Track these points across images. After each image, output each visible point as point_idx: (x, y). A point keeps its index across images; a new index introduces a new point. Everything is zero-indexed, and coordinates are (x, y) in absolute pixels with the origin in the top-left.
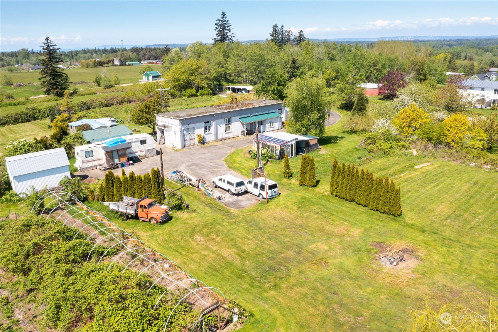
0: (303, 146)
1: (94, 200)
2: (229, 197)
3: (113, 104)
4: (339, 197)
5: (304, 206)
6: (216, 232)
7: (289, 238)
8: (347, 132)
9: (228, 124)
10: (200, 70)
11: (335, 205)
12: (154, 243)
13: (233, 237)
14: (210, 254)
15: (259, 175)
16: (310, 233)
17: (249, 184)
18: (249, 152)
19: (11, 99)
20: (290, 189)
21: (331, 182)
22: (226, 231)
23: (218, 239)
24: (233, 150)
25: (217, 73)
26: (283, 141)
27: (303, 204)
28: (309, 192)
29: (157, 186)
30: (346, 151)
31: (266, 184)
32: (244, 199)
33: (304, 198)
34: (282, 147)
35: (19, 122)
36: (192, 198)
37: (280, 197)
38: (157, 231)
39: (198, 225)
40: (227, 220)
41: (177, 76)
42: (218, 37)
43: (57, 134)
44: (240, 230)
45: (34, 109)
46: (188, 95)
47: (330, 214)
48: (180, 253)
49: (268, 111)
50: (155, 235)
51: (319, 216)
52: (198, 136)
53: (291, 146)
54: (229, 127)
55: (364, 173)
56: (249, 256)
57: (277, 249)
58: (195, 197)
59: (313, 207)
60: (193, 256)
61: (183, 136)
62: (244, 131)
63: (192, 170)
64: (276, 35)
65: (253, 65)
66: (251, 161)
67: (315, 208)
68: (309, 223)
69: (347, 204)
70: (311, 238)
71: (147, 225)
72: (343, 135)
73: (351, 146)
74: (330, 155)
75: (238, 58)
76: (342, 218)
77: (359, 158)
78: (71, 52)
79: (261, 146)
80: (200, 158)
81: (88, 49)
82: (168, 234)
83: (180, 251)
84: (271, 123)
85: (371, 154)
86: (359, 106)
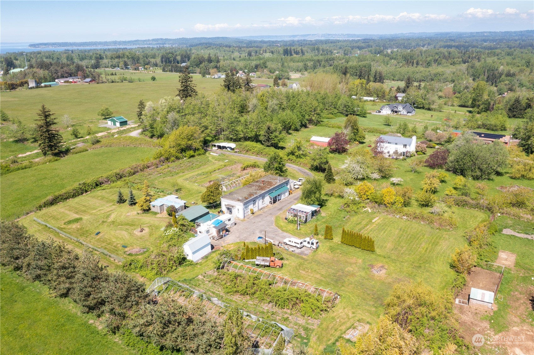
0: (314, 212)
2: (297, 250)
3: (138, 172)
4: (346, 245)
7: (336, 266)
8: (328, 195)
10: (195, 135)
16: (342, 263)
17: (305, 242)
18: (286, 219)
21: (342, 238)
27: (332, 250)
28: (331, 243)
32: (303, 250)
33: (331, 246)
34: (306, 216)
35: (76, 196)
37: (320, 247)
39: (296, 266)
42: (181, 87)
45: (84, 184)
46: (188, 156)
47: (346, 253)
49: (282, 186)
51: (342, 255)
52: (251, 210)
53: (310, 214)
54: (264, 200)
59: (338, 251)
61: (244, 211)
62: (271, 201)
68: (340, 259)
69: (351, 247)
70: (344, 265)
71: (276, 269)
72: (326, 198)
73: (335, 208)
74: (328, 216)
76: (352, 255)
77: (344, 218)
84: (284, 194)
85: (349, 214)
86: (329, 173)
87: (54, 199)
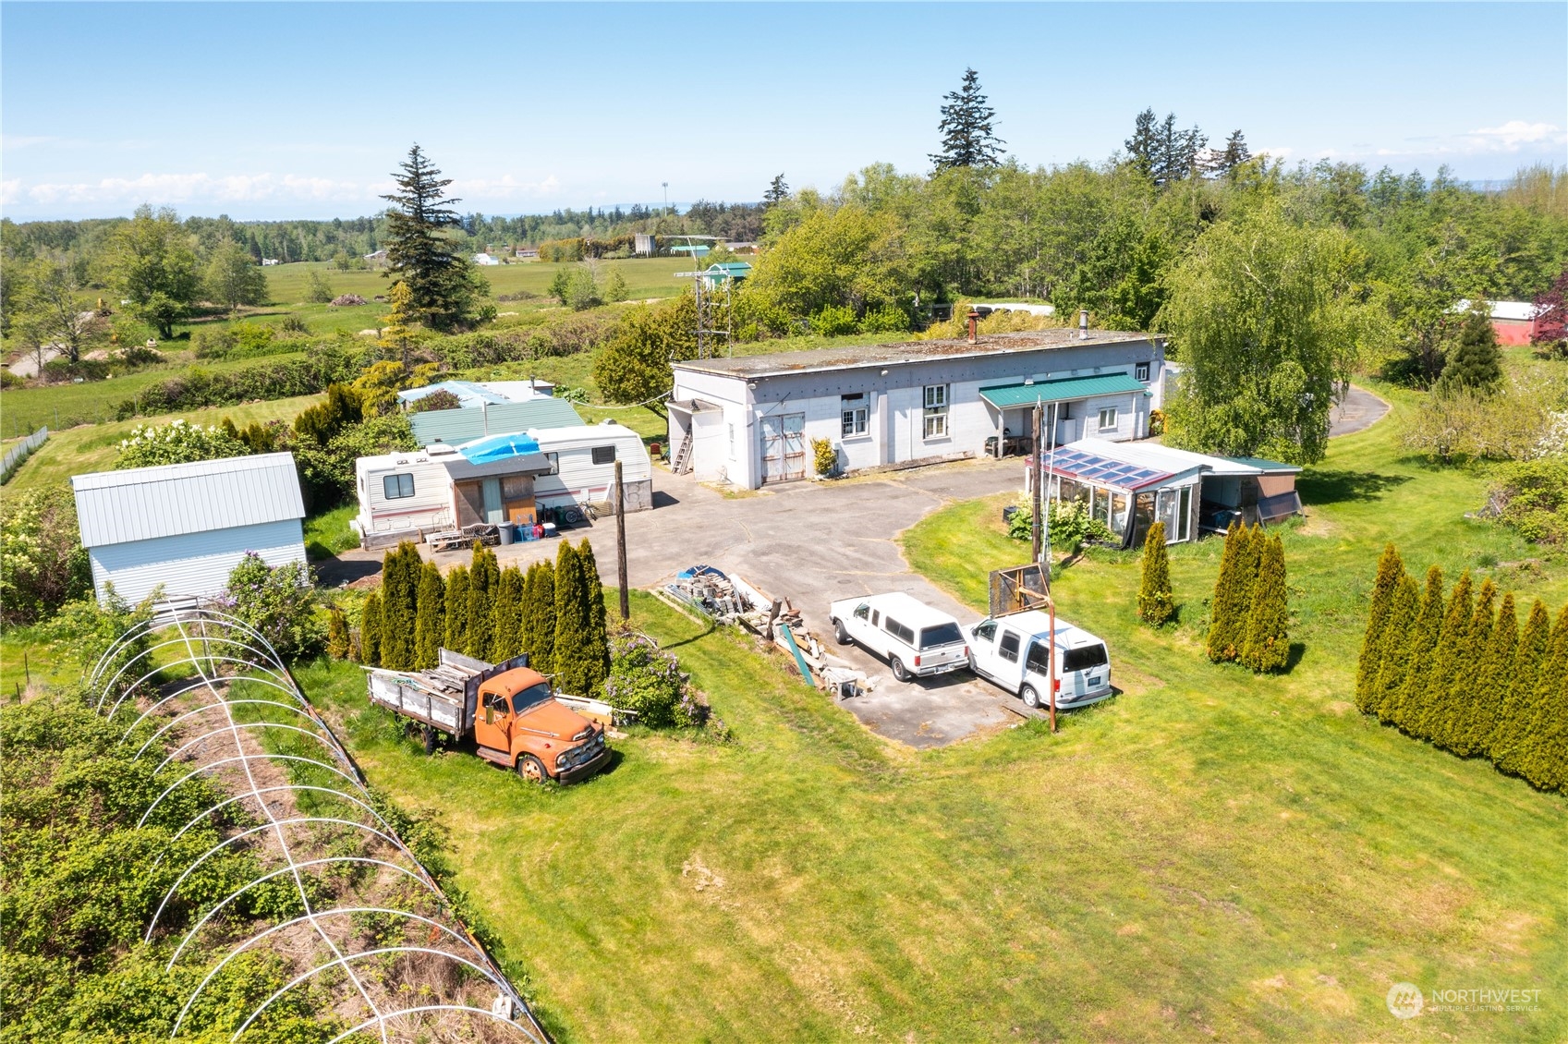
0: (1234, 499)
1: (345, 655)
2: (890, 690)
3: (577, 349)
4: (1404, 732)
5: (1229, 756)
6: (794, 851)
7: (1145, 917)
8: (1422, 460)
9: (936, 410)
10: (873, 246)
11: (1384, 765)
12: (496, 876)
13: (865, 882)
14: (735, 967)
15: (1025, 603)
16: (1255, 901)
17: (981, 640)
18: (1007, 512)
19: (296, 333)
20: (1168, 671)
21: (1363, 658)
22: (840, 847)
23: (792, 888)
24: (944, 503)
25: (932, 258)
26: (1146, 474)
27: (1224, 748)
28: (1256, 695)
29: (575, 619)
30: (1418, 530)
31: (1053, 644)
32: (953, 702)
33: (1233, 722)
34: (1141, 500)
35: (282, 394)
36: (736, 681)
37: (1115, 708)
38: (535, 815)
39: (723, 806)
40: (858, 795)
41: (793, 263)
42: (947, 151)
43: (318, 414)
44: (908, 851)
45: (331, 355)
46: (828, 326)
47: (1362, 811)
48: (594, 943)
49: (1097, 368)
50: (520, 832)
51: (1303, 816)
52: (818, 445)
53: (1179, 495)
54: (940, 419)
55: (1545, 621)
56: (927, 1001)
57: (1078, 980)
58: (750, 676)
59: (1274, 770)
60: (647, 970)
61: (760, 443)
62: (996, 439)
63: (765, 569)
64: (1146, 146)
65: (1059, 233)
66: (1009, 549)
67: (1284, 773)
68: (1249, 850)
69: (1446, 767)
70: (1259, 931)
71: (505, 784)
72: (1402, 471)
73: (1442, 515)
74: (1349, 543)
75: (1007, 212)
76: (1424, 840)
77: (1487, 562)
78: (521, 220)
79: (1053, 490)
80: (812, 526)
81: (568, 211)
82: (574, 837)
83: (599, 929)
84: (1103, 414)
85: (1541, 548)
86: (1468, 365)
87: (187, 390)
